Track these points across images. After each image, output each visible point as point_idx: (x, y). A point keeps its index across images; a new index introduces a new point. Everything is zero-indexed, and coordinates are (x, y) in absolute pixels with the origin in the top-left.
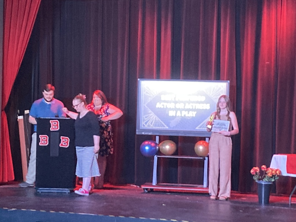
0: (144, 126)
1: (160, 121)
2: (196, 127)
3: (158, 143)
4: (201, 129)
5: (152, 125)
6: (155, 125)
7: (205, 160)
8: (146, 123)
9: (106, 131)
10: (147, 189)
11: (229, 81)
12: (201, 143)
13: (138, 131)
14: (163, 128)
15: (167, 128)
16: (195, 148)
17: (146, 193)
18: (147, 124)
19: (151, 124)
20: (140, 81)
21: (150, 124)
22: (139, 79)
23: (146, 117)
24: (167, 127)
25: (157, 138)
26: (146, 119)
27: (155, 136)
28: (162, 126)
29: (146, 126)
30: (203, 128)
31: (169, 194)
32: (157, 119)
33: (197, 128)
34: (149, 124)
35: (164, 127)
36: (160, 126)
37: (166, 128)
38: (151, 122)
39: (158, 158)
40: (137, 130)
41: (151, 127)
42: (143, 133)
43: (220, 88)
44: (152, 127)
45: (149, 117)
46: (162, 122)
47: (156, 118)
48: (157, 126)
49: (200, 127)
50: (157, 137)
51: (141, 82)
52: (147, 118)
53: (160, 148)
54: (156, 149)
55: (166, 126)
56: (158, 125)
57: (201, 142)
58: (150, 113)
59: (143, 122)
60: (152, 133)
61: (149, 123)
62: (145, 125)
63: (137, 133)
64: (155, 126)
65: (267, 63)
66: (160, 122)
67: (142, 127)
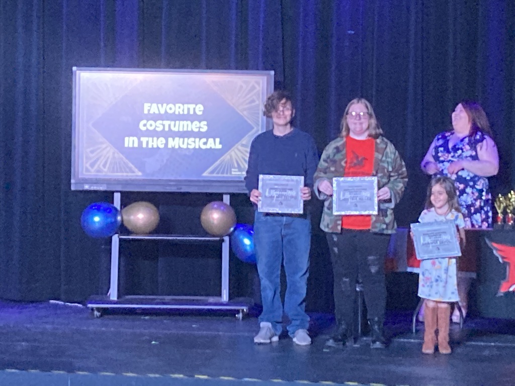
0: (87, 170)
1: (124, 158)
2: (204, 172)
3: (119, 208)
4: (215, 175)
5: (106, 170)
6: (113, 168)
7: (223, 244)
8: (92, 165)
9: (473, 187)
10: (98, 309)
11: (272, 73)
12: (215, 206)
13: (76, 184)
14: (130, 174)
15: (138, 174)
16: (203, 217)
17: (97, 317)
18: (96, 167)
19: (104, 166)
20: (78, 72)
21: (101, 166)
22: (74, 68)
23: (92, 152)
24: (140, 174)
25: (117, 197)
26: (91, 155)
27: (113, 192)
28: (128, 170)
29: (93, 170)
30: (218, 173)
31: (147, 318)
32: (116, 155)
33: (205, 174)
34: (99, 166)
35: (133, 172)
36: (123, 170)
37: (137, 176)
38: (103, 162)
39: (120, 240)
40: (73, 181)
41: (104, 174)
42: (86, 187)
43: (253, 88)
44: (107, 173)
45: (99, 151)
46: (127, 161)
47: (114, 153)
48: (117, 172)
49: (212, 172)
50: (116, 194)
51: (80, 74)
52: (95, 153)
53: (125, 217)
54: (116, 221)
55: (136, 170)
56: (119, 170)
57: (215, 204)
58: (102, 143)
59: (86, 163)
60: (108, 187)
61: (100, 164)
62: (90, 168)
63: (73, 188)
64: (113, 172)
65: (349, 32)
66: (124, 163)
67: (84, 173)
